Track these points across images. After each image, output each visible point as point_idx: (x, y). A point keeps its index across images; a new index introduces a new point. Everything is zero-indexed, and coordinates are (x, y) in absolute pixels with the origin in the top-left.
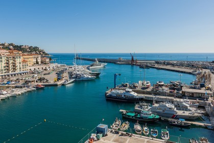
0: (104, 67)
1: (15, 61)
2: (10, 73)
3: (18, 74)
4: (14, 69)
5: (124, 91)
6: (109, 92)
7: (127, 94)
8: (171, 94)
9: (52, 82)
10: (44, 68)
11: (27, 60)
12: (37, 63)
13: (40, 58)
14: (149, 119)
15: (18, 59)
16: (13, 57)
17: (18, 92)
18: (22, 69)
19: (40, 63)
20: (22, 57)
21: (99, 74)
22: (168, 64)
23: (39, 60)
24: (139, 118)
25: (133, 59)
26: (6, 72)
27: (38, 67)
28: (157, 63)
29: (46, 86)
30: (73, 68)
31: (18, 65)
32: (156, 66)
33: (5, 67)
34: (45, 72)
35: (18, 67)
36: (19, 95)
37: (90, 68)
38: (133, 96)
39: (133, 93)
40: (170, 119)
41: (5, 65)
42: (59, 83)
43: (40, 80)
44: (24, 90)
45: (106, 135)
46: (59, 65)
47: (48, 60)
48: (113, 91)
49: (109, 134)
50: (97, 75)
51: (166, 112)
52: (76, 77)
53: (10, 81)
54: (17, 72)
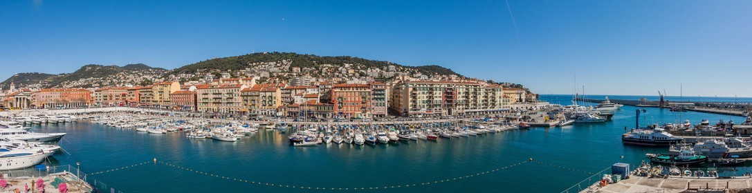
0: (618, 109)
1: (495, 95)
2: (488, 109)
3: (497, 111)
4: (494, 105)
5: (652, 132)
6: (628, 135)
7: (656, 136)
8: (719, 132)
9: (541, 122)
10: (529, 107)
11: (508, 95)
12: (521, 100)
13: (524, 94)
14: (691, 161)
15: (499, 92)
16: (493, 89)
17: (498, 129)
18: (502, 106)
19: (524, 101)
20: (502, 92)
21: (611, 116)
22: (713, 106)
23: (523, 97)
24: (677, 161)
25: (662, 102)
26: (483, 108)
27: (522, 105)
28: (697, 105)
29: (532, 126)
30: (572, 108)
31: (497, 99)
32: (696, 108)
33: (483, 101)
34: (530, 112)
35: (498, 102)
36: (498, 132)
37: (598, 109)
38: (666, 137)
39: (665, 133)
40: (719, 160)
41: (483, 99)
42: (552, 123)
43: (524, 118)
44: (504, 128)
45: (628, 178)
46: (551, 105)
47: (534, 97)
48: (635, 131)
49: (631, 176)
50: (609, 116)
51: (714, 151)
52: (577, 117)
53: (488, 117)
54: (496, 109)
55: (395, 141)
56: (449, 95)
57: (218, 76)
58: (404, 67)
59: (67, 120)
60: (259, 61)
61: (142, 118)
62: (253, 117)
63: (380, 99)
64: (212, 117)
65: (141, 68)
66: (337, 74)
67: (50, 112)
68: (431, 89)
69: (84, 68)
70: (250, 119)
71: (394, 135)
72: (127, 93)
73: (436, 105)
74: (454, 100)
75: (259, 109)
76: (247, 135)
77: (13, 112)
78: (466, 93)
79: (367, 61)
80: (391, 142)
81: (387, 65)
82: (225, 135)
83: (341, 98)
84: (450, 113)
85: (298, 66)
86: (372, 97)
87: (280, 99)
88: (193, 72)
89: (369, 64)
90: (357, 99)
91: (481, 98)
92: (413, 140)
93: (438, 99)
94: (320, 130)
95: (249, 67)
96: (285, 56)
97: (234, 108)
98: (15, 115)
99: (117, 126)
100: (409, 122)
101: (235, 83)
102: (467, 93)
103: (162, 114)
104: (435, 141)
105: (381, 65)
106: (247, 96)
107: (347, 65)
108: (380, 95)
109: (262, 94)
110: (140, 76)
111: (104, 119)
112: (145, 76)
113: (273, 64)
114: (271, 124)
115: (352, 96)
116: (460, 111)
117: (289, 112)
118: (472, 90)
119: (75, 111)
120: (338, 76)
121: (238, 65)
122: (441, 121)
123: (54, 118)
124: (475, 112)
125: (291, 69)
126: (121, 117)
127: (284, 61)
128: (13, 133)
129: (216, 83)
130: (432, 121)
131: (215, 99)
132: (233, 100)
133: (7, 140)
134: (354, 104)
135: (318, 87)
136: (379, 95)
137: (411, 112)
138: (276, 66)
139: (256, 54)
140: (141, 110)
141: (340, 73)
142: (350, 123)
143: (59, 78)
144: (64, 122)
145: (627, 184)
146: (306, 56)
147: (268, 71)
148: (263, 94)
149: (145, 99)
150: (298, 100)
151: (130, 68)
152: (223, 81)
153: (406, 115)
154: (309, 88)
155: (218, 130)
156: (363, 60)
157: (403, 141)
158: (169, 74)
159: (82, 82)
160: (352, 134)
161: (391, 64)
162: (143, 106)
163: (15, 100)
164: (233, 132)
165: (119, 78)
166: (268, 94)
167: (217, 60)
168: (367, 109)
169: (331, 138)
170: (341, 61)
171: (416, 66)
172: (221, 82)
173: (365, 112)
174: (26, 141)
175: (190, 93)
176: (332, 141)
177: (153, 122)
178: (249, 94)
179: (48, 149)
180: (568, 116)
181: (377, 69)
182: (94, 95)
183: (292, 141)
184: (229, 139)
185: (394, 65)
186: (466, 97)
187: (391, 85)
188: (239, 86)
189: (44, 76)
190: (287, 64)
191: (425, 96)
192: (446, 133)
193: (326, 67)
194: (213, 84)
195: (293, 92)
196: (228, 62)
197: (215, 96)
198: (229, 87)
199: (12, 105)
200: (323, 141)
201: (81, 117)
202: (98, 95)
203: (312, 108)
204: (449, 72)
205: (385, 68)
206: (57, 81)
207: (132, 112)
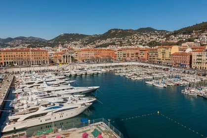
59: (99, 72)
61: (149, 72)
65: (149, 30)
67: (88, 66)
69: (110, 31)
72: (139, 52)
77: (61, 66)
88: (189, 33)
103: (164, 70)
110: (148, 37)
112: (151, 37)
119: (104, 65)
123: (90, 72)
126: (136, 70)
128: (63, 90)
140: (149, 65)
143: (93, 38)
144: (98, 73)
149: (152, 57)
158: (170, 34)
159: (108, 41)
162: (150, 62)
163: (62, 57)
165: (134, 38)
175: (186, 54)
177: (157, 76)
182: (117, 53)
201: (108, 69)
202: (120, 53)
206: (92, 40)
207: (142, 66)
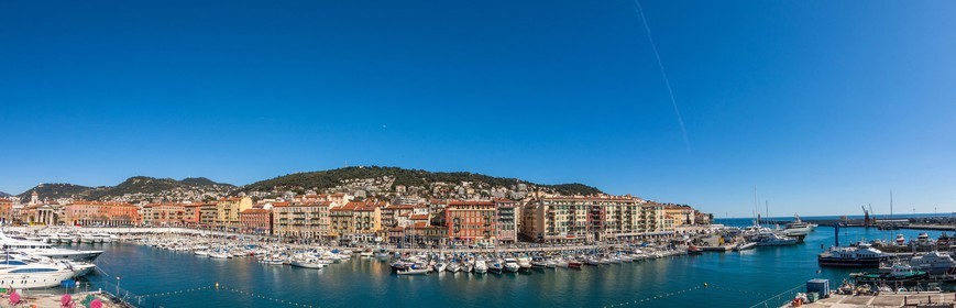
0: (812, 230)
1: (654, 214)
2: (647, 232)
3: (658, 235)
4: (653, 227)
5: (856, 248)
6: (826, 255)
7: (861, 252)
8: (941, 246)
9: (715, 246)
10: (700, 231)
11: (672, 215)
12: (689, 222)
13: (692, 214)
14: (907, 278)
15: (659, 212)
17: (660, 254)
18: (664, 228)
19: (693, 223)
20: (664, 211)
21: (804, 237)
22: (932, 222)
23: (692, 218)
24: (889, 279)
25: (867, 216)
26: (640, 231)
27: (690, 228)
28: (913, 220)
29: (705, 250)
31: (658, 220)
32: (911, 225)
33: (639, 222)
34: (701, 235)
35: (659, 224)
36: (660, 257)
37: (786, 230)
38: (875, 254)
39: (873, 250)
40: (944, 276)
41: (640, 219)
42: (728, 247)
43: (695, 242)
44: (667, 253)
45: (827, 296)
47: (706, 218)
48: (834, 249)
49: (832, 296)
50: (802, 237)
51: (936, 266)
52: (760, 239)
53: (645, 242)
54: (656, 232)
55: (526, 268)
56: (596, 215)
57: (300, 193)
58: (537, 186)
59: (105, 239)
60: (354, 177)
61: (202, 241)
62: (345, 242)
63: (508, 220)
64: (292, 242)
65: (203, 183)
66: (452, 194)
67: (84, 230)
68: (572, 207)
69: (130, 180)
70: (340, 245)
71: (526, 262)
72: (184, 210)
73: (579, 228)
74: (602, 222)
75: (352, 233)
76: (336, 262)
77: (33, 228)
78: (617, 212)
79: (491, 178)
80: (522, 270)
81: (516, 184)
82: (308, 260)
83: (458, 219)
84: (597, 237)
85: (402, 184)
86: (498, 217)
87: (379, 222)
88: (269, 190)
89: (494, 182)
90: (478, 220)
91: (636, 219)
92: (551, 268)
93: (581, 220)
94: (430, 258)
95: (341, 184)
96: (388, 171)
97: (320, 231)
98: (36, 231)
99: (170, 248)
100: (544, 249)
101: (322, 200)
102: (619, 212)
103: (229, 238)
104: (579, 269)
105: (508, 183)
106: (337, 216)
107: (465, 184)
108: (507, 215)
109: (356, 214)
110: (201, 193)
111: (153, 241)
112: (208, 194)
113: (371, 181)
114: (367, 251)
115: (472, 217)
116: (610, 236)
117: (391, 238)
118: (624, 209)
119: (116, 230)
120: (454, 197)
121: (327, 181)
122: (586, 247)
123: (89, 237)
124: (629, 237)
125: (393, 188)
126: (176, 240)
127: (385, 177)
128: (33, 247)
129: (298, 200)
130: (575, 248)
131: (297, 219)
132: (320, 222)
133: (23, 254)
134: (474, 226)
135: (428, 206)
136: (505, 214)
137: (547, 237)
138: (374, 184)
139: (349, 168)
140: (201, 232)
141: (457, 193)
142: (469, 251)
143: (97, 193)
144: (102, 242)
145: (826, 304)
146: (413, 171)
147: (365, 189)
148: (358, 214)
149: (207, 219)
150: (403, 222)
151: (189, 183)
152: (307, 198)
153: (542, 241)
154: (417, 207)
155: (300, 256)
156: (485, 177)
157: (537, 269)
158: (239, 191)
159: (127, 197)
160: (472, 262)
161: (521, 182)
162: (204, 228)
163: (37, 213)
164: (318, 258)
165: (175, 195)
166: (364, 214)
167: (299, 175)
168: (491, 233)
169: (444, 266)
170: (457, 178)
171: (552, 184)
172: (304, 198)
173: (488, 237)
174: (51, 257)
175: (265, 212)
176: (446, 270)
177: (217, 246)
178: (340, 213)
179: (79, 267)
180: (748, 239)
181: (504, 188)
182: (142, 212)
183: (394, 269)
184: (313, 265)
185: (525, 183)
186: (618, 217)
187: (522, 204)
188: (327, 204)
189: (78, 189)
190: (388, 182)
191: (565, 216)
192: (592, 259)
193: (438, 186)
194: (293, 200)
195: (397, 212)
196: (314, 178)
197: (296, 216)
198: (315, 205)
199: (32, 219)
200: (435, 270)
201: (124, 238)
202: (147, 212)
203: (420, 232)
204: (595, 191)
205: (514, 187)
206: (95, 195)
207: (190, 234)
